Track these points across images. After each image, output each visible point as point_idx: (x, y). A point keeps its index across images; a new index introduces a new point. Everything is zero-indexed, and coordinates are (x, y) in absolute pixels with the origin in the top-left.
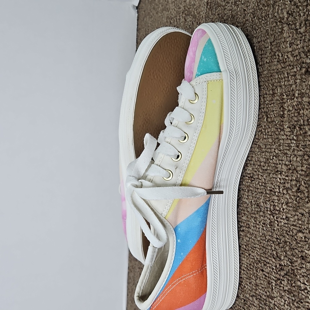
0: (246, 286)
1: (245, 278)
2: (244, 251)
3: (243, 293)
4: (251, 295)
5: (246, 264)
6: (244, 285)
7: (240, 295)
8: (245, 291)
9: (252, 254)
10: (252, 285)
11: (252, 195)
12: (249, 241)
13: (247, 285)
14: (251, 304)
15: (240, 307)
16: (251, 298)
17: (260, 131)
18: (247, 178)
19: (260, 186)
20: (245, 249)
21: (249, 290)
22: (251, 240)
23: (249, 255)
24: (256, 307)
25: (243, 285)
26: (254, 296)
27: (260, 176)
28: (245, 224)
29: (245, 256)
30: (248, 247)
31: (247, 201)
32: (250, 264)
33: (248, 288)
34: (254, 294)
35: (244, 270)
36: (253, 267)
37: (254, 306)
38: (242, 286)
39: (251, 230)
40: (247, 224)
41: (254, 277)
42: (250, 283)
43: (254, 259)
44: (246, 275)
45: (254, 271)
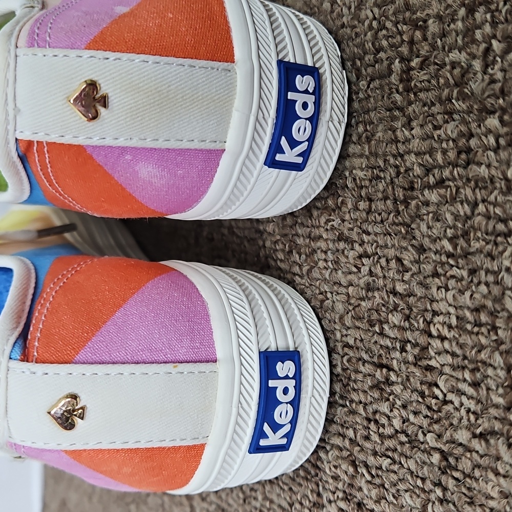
0: (450, 397)
1: (447, 370)
2: (443, 264)
3: (436, 427)
4: (478, 431)
5: (452, 310)
6: (441, 396)
7: (425, 435)
8: (448, 416)
9: (488, 264)
10: (488, 389)
11: (493, 17)
12: (468, 218)
13: (460, 393)
14: (478, 466)
15: (423, 480)
16: (476, 445)
20: (449, 255)
21: (468, 411)
22: (481, 208)
23: (473, 272)
24: (504, 477)
25: (437, 398)
26: (493, 433)
28: (452, 155)
29: (452, 283)
30: (465, 245)
31: (463, 57)
32: (477, 310)
33: (462, 404)
34: (497, 426)
35: (443, 338)
36: (493, 314)
37: (497, 474)
38: (434, 401)
39: (483, 167)
40: (459, 153)
41: (497, 356)
42: (475, 385)
43: (497, 283)
44: (454, 355)
45: (500, 332)
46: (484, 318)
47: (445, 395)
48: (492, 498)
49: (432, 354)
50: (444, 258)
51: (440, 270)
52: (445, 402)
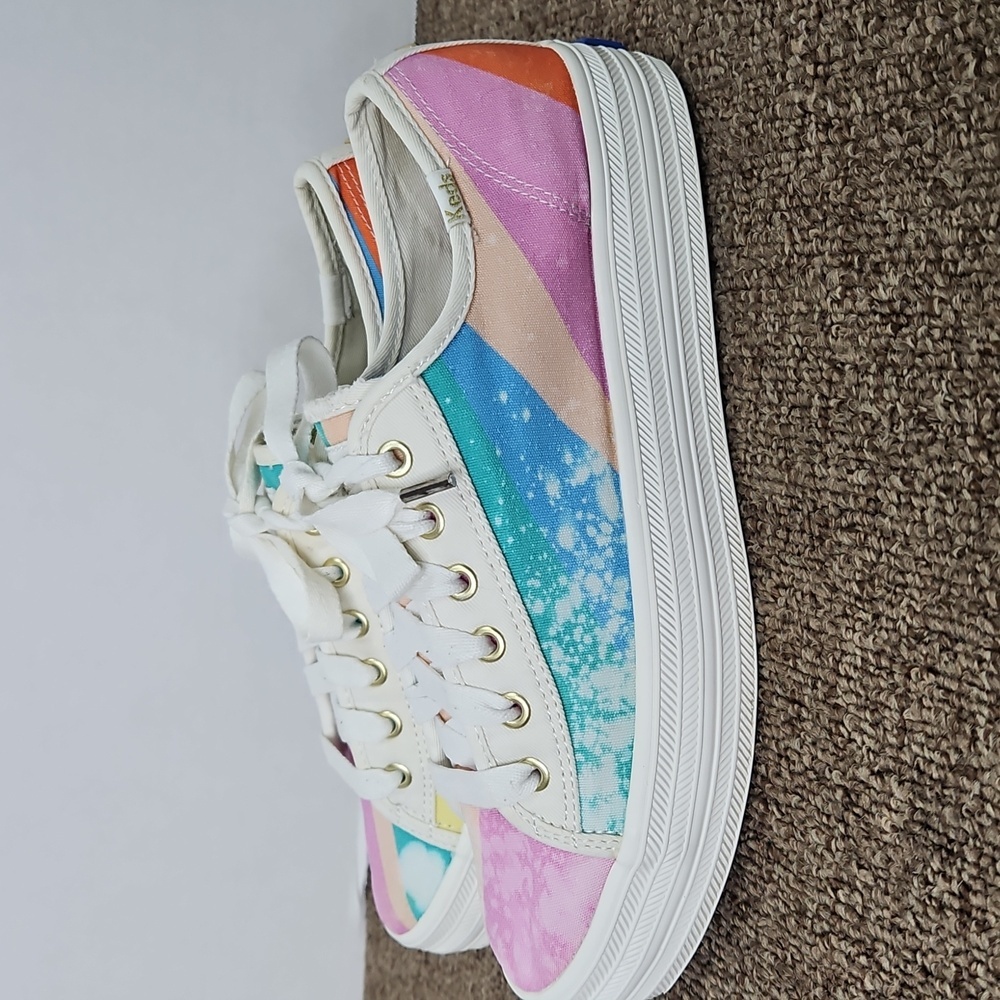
0: (855, 735)
1: (852, 709)
2: (851, 605)
3: (841, 764)
4: (876, 769)
5: (858, 652)
6: (846, 734)
7: (831, 772)
8: (853, 754)
9: (888, 612)
10: (885, 730)
11: (897, 381)
12: (875, 564)
13: (862, 732)
14: (876, 803)
15: (828, 817)
16: (875, 783)
17: (943, 121)
18: (877, 318)
19: (933, 341)
20: (858, 598)
21: (869, 750)
22: (884, 558)
23: (876, 617)
24: (896, 812)
25: (843, 736)
26: (889, 771)
27: (936, 301)
28: (862, 501)
29: (858, 625)
30: (870, 590)
31: (873, 410)
32: (878, 654)
33: (864, 743)
34: (891, 764)
35: (849, 678)
36: (892, 660)
37: (890, 809)
38: (840, 739)
39: (887, 519)
40: (869, 500)
41: (893, 699)
42: (875, 725)
43: (895, 630)
44: (858, 695)
45: (896, 676)
46: (884, 663)
47: (850, 734)
48: (886, 833)
49: (840, 693)
50: (853, 601)
51: (848, 611)
52: (851, 740)
